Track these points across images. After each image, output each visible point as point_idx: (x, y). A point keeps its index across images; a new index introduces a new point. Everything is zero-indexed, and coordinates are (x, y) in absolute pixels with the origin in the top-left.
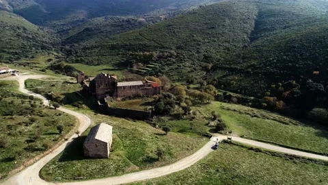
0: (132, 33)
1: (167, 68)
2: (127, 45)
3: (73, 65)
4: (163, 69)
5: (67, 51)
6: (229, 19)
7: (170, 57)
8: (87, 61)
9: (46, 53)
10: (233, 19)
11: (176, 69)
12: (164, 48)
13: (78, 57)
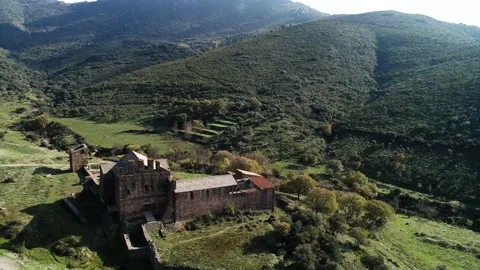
0: (173, 66)
1: (252, 132)
2: (167, 86)
3: (64, 122)
4: (245, 133)
5: (55, 93)
6: (336, 47)
7: (251, 109)
8: (92, 113)
9: (16, 97)
10: (342, 46)
11: (270, 132)
12: (236, 91)
13: (76, 105)
